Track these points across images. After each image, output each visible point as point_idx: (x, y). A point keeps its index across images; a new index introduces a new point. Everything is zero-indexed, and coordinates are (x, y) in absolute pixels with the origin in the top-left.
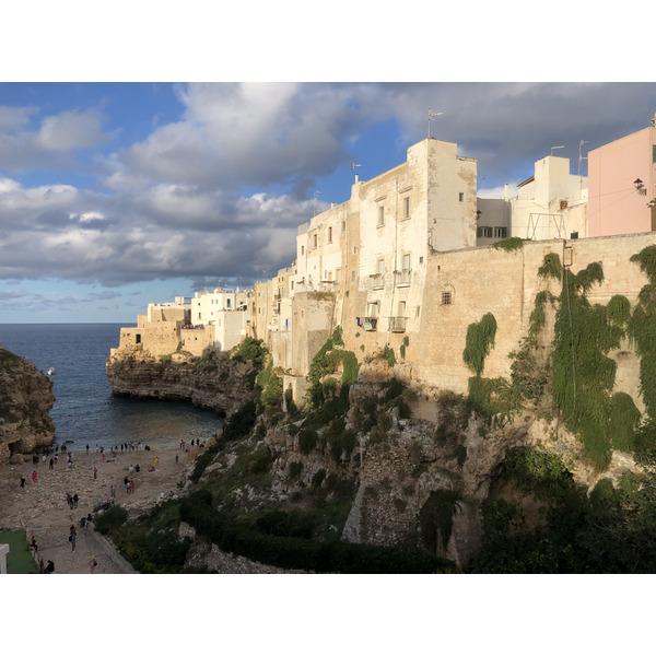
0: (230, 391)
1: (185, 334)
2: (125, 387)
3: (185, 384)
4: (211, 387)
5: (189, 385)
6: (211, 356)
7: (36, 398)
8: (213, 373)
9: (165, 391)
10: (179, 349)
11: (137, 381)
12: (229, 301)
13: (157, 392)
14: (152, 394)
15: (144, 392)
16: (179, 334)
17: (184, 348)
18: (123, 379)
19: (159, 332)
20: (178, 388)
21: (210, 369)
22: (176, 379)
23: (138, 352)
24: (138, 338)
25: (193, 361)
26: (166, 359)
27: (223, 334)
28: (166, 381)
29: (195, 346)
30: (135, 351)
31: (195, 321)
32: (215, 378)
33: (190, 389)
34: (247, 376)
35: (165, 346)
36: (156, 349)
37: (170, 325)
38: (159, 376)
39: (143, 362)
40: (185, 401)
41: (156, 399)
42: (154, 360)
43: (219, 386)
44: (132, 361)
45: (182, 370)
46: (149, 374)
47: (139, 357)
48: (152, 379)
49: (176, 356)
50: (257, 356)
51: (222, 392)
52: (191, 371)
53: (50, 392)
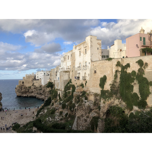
0: (45, 95)
1: (34, 81)
2: (20, 94)
3: (35, 93)
4: (41, 94)
6: (40, 86)
8: (41, 91)
9: (30, 95)
10: (33, 85)
11: (23, 93)
12: (45, 73)
13: (28, 95)
14: (26, 96)
15: (25, 95)
16: (33, 81)
17: (34, 85)
18: (19, 92)
19: (28, 81)
20: (33, 94)
22: (32, 92)
23: (23, 86)
24: (23, 82)
25: (36, 88)
26: (30, 87)
27: (43, 81)
28: (30, 93)
29: (37, 84)
30: (22, 86)
31: (37, 78)
32: (42, 92)
33: (36, 94)
34: (49, 91)
35: (29, 84)
36: (27, 85)
37: (31, 79)
38: (28, 92)
39: (24, 88)
40: (35, 97)
41: (27, 97)
42: (27, 88)
43: (43, 93)
44: (21, 88)
45: (34, 90)
46: (26, 91)
47: (23, 87)
48: (26, 92)
49: (32, 87)
50: (52, 86)
51: (43, 95)
52: (36, 90)
53: (1, 96)
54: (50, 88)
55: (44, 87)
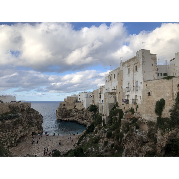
0: (88, 120)
1: (76, 104)
2: (60, 118)
3: (76, 117)
4: (82, 118)
6: (82, 110)
7: (39, 121)
8: (83, 114)
9: (71, 119)
10: (74, 107)
11: (64, 116)
12: (87, 95)
13: (68, 119)
14: (67, 120)
15: (65, 119)
16: (74, 104)
17: (75, 107)
18: (60, 116)
19: (69, 103)
20: (74, 118)
22: (73, 116)
24: (64, 105)
25: (78, 111)
26: (71, 110)
27: (86, 104)
28: (71, 116)
29: (78, 107)
30: (63, 108)
31: (78, 100)
32: (83, 116)
33: (77, 119)
35: (71, 107)
36: (69, 108)
37: (72, 101)
38: (69, 115)
39: (65, 111)
40: (76, 122)
42: (68, 111)
44: (62, 111)
45: (75, 113)
46: (67, 114)
48: (67, 116)
49: (74, 110)
50: (95, 110)
51: (85, 120)
52: (77, 114)
53: (42, 119)
54: (93, 112)
55: (86, 111)
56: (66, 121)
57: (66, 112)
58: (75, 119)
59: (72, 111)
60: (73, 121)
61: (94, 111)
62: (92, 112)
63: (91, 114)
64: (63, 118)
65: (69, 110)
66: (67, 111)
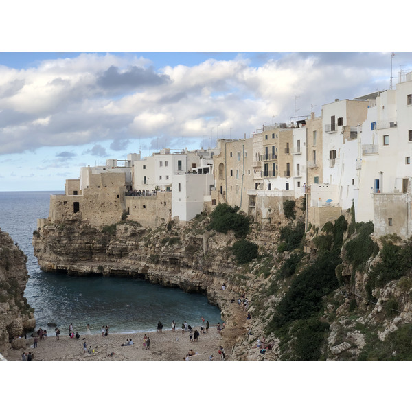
0: (210, 266)
1: (130, 202)
2: (62, 262)
3: (135, 258)
4: (174, 262)
5: (140, 259)
6: (169, 227)
8: (176, 246)
9: (110, 266)
10: (124, 217)
11: (76, 256)
12: (180, 163)
13: (101, 268)
14: (95, 270)
15: (86, 268)
16: (123, 201)
17: (129, 218)
18: (59, 254)
19: (100, 199)
20: (125, 263)
21: (172, 242)
22: (123, 253)
23: (77, 223)
24: (77, 206)
25: (143, 232)
26: (110, 230)
28: (111, 255)
29: (143, 215)
30: (73, 221)
31: (138, 186)
32: (180, 251)
33: (143, 264)
34: (231, 249)
35: (106, 215)
36: (98, 219)
37: (113, 192)
38: (102, 250)
39: (83, 234)
40: (140, 278)
41: (99, 275)
42: (94, 231)
43: (186, 260)
44: (70, 233)
45: (131, 242)
46: (90, 248)
47: (78, 228)
48: (92, 254)
49: (122, 227)
50: (240, 225)
51: (189, 267)
52: (141, 243)
53: (25, 268)
54: (232, 234)
55: (190, 230)
56: (91, 275)
57: (85, 239)
58: (133, 268)
59: (114, 234)
60: (121, 276)
61: (235, 229)
62: (226, 233)
63: (225, 244)
64: (74, 261)
65: (101, 230)
66: (90, 232)
